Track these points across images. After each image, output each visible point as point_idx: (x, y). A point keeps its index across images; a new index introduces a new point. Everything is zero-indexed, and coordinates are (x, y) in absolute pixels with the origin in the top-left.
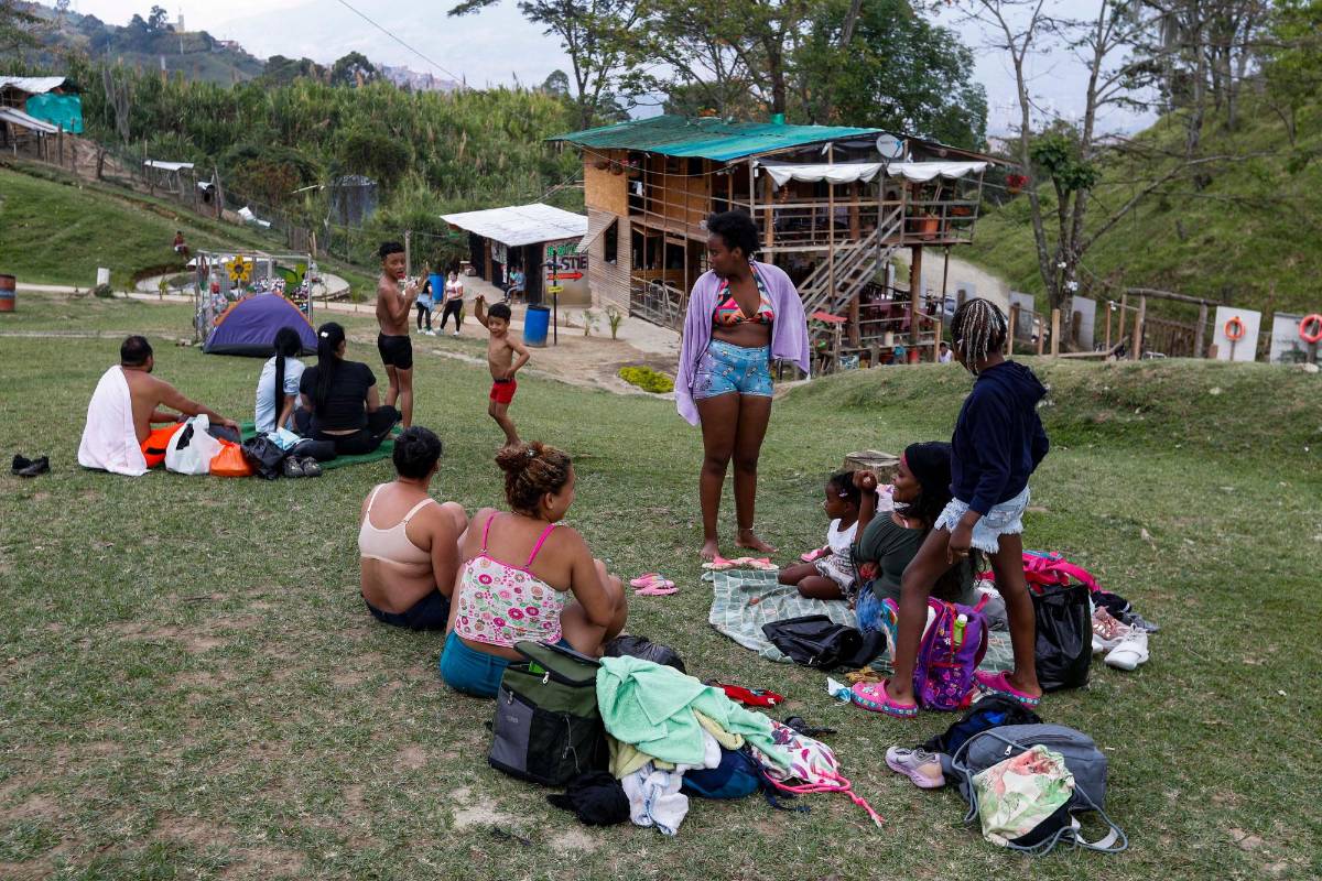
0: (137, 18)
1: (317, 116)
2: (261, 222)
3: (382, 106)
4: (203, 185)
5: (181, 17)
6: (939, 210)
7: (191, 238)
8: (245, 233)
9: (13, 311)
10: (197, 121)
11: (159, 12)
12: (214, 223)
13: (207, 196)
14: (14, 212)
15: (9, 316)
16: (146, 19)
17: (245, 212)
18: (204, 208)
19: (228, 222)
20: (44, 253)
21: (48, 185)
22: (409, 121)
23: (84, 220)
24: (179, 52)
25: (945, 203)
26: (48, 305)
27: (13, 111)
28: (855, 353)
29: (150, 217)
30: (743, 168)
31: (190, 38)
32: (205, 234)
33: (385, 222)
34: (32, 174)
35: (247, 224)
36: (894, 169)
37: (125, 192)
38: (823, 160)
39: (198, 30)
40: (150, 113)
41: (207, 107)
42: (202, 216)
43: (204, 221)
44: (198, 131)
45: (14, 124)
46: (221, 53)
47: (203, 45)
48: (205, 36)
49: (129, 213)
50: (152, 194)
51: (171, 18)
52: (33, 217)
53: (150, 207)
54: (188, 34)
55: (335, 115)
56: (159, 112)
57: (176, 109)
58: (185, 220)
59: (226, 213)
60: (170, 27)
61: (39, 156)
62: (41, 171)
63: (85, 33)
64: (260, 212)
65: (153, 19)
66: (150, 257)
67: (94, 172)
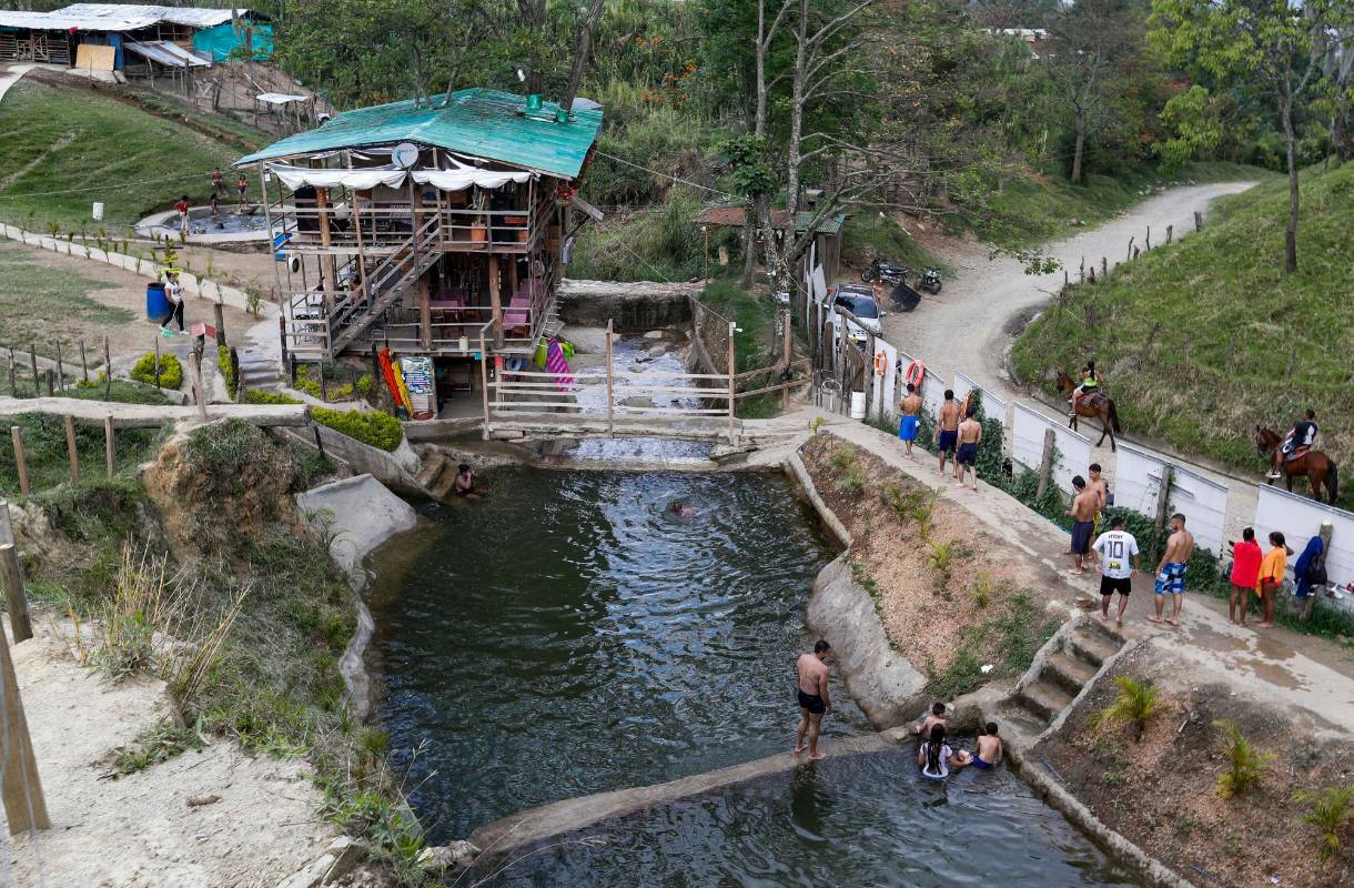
27: (168, 46)
36: (419, 177)
45: (152, 60)
62: (158, 103)
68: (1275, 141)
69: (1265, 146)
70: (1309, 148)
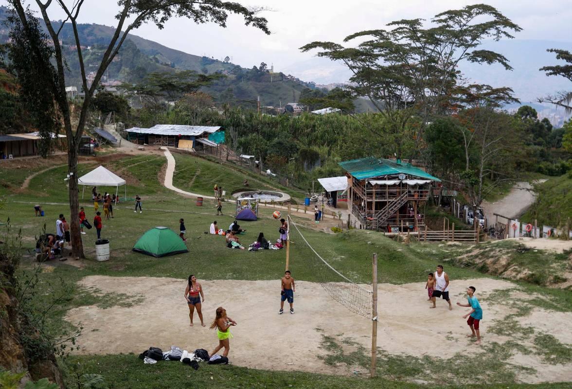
0: (255, 67)
1: (307, 127)
2: (273, 174)
3: (332, 123)
4: (257, 162)
5: (272, 67)
6: (418, 192)
7: (250, 181)
8: (266, 179)
9: (202, 206)
10: (264, 129)
11: (264, 65)
12: (258, 175)
13: (258, 166)
14: (203, 173)
15: (201, 207)
16: (258, 68)
17: (269, 171)
18: (255, 170)
19: (262, 175)
20: (210, 185)
21: (212, 164)
22: (342, 128)
23: (221, 175)
24: (270, 82)
25: (420, 190)
26: (210, 204)
27: (205, 139)
28: (398, 227)
29: (239, 174)
30: (364, 181)
31: (275, 75)
32: (254, 179)
33: (320, 171)
34: (208, 160)
35: (268, 175)
36: (404, 182)
37: (234, 165)
38: (385, 179)
39: (279, 72)
40: (249, 126)
41: (268, 124)
42: (255, 173)
43: (255, 175)
44: (264, 133)
45: (205, 144)
46: (287, 82)
47: (280, 78)
48: (281, 75)
49: (233, 172)
50: (241, 166)
51: (268, 67)
52: (208, 174)
53: (240, 171)
54: (275, 74)
55: (314, 126)
56: (252, 125)
57: (258, 124)
58: (249, 175)
59: (262, 172)
60: (268, 71)
61: (211, 153)
62: (210, 159)
63: (234, 74)
64: (274, 171)
65: (261, 68)
66: (238, 186)
67: (225, 159)
68: (545, 165)
69: (542, 166)
70: (558, 167)
